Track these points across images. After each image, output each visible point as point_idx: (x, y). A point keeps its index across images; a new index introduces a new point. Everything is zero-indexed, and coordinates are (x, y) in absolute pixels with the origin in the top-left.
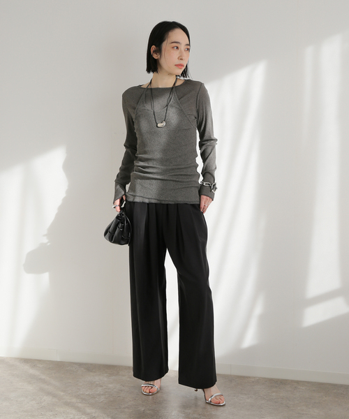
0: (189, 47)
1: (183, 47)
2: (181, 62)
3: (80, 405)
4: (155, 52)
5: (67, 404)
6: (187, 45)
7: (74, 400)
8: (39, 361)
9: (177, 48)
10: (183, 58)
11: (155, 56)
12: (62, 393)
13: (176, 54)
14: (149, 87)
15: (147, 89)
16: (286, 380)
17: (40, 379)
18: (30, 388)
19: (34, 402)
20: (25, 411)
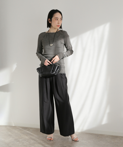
0: (62, 19)
1: (59, 19)
2: (59, 25)
3: (44, 143)
4: (50, 21)
5: (39, 143)
6: (61, 18)
7: (42, 142)
8: (31, 128)
9: (57, 20)
10: (59, 23)
11: (50, 22)
12: (38, 140)
13: (57, 22)
14: (48, 32)
15: (47, 33)
16: (118, 136)
17: (31, 134)
18: (27, 137)
19: (28, 142)
20: (24, 145)
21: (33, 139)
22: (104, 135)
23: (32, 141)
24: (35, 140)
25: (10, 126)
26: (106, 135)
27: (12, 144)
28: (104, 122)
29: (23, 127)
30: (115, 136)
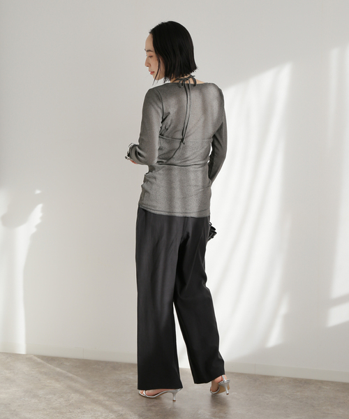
3: (107, 403)
5: (95, 401)
7: (101, 398)
8: (67, 359)
12: (89, 391)
16: (310, 380)
17: (68, 377)
18: (58, 385)
19: (62, 399)
20: (53, 409)
21: (76, 391)
22: (274, 377)
23: (75, 397)
24: (82, 393)
25: (7, 353)
26: (279, 377)
27: (19, 406)
28: (274, 339)
29: (45, 357)
30: (303, 379)
